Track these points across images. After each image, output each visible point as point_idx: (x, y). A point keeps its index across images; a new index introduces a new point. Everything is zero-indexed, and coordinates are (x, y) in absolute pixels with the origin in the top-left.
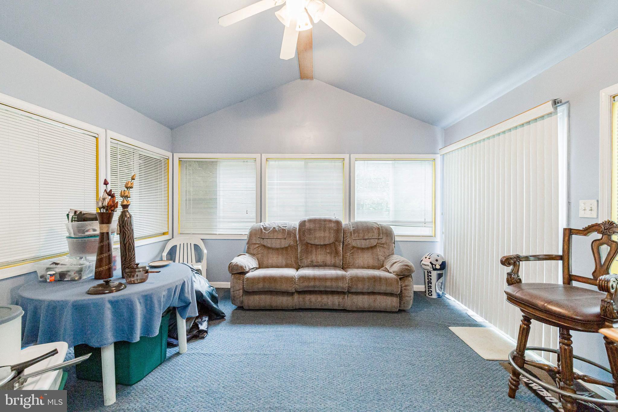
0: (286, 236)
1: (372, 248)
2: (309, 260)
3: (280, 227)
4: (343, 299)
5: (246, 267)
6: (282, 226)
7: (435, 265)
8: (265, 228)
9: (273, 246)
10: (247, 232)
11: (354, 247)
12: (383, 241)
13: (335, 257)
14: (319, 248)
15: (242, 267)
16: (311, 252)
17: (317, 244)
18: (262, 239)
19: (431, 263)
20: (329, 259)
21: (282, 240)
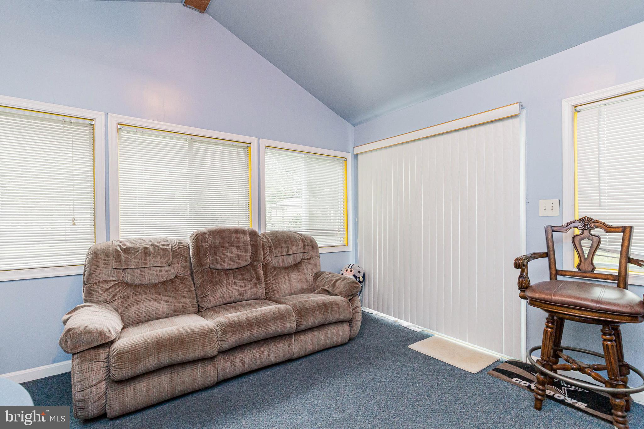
0: (170, 261)
1: (297, 265)
2: (218, 295)
3: (157, 246)
4: (289, 345)
5: (109, 331)
6: (161, 243)
7: (359, 278)
8: (126, 249)
9: (145, 281)
10: (82, 259)
11: (275, 268)
12: (310, 254)
13: (256, 284)
14: (230, 275)
15: (101, 333)
16: (220, 282)
17: (228, 268)
18: (121, 271)
19: (354, 276)
20: (248, 289)
21: (163, 268)
